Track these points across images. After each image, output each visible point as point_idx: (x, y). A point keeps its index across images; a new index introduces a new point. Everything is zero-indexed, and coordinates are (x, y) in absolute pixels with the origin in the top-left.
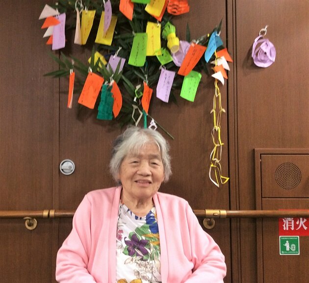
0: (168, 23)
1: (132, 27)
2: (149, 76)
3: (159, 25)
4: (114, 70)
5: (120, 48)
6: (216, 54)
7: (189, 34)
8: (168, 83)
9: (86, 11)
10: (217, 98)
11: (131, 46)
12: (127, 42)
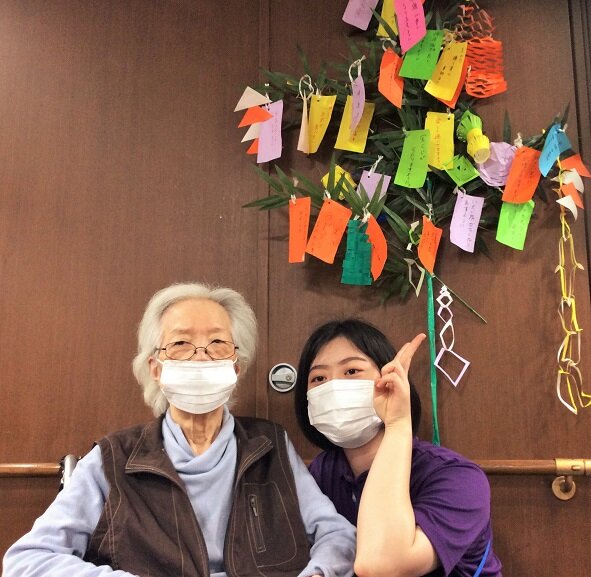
0: (468, 112)
1: (403, 120)
2: (434, 206)
3: (452, 116)
4: (371, 196)
5: (381, 158)
6: (559, 164)
7: (509, 130)
8: (472, 217)
9: (318, 96)
10: (567, 245)
11: (400, 153)
12: (392, 147)
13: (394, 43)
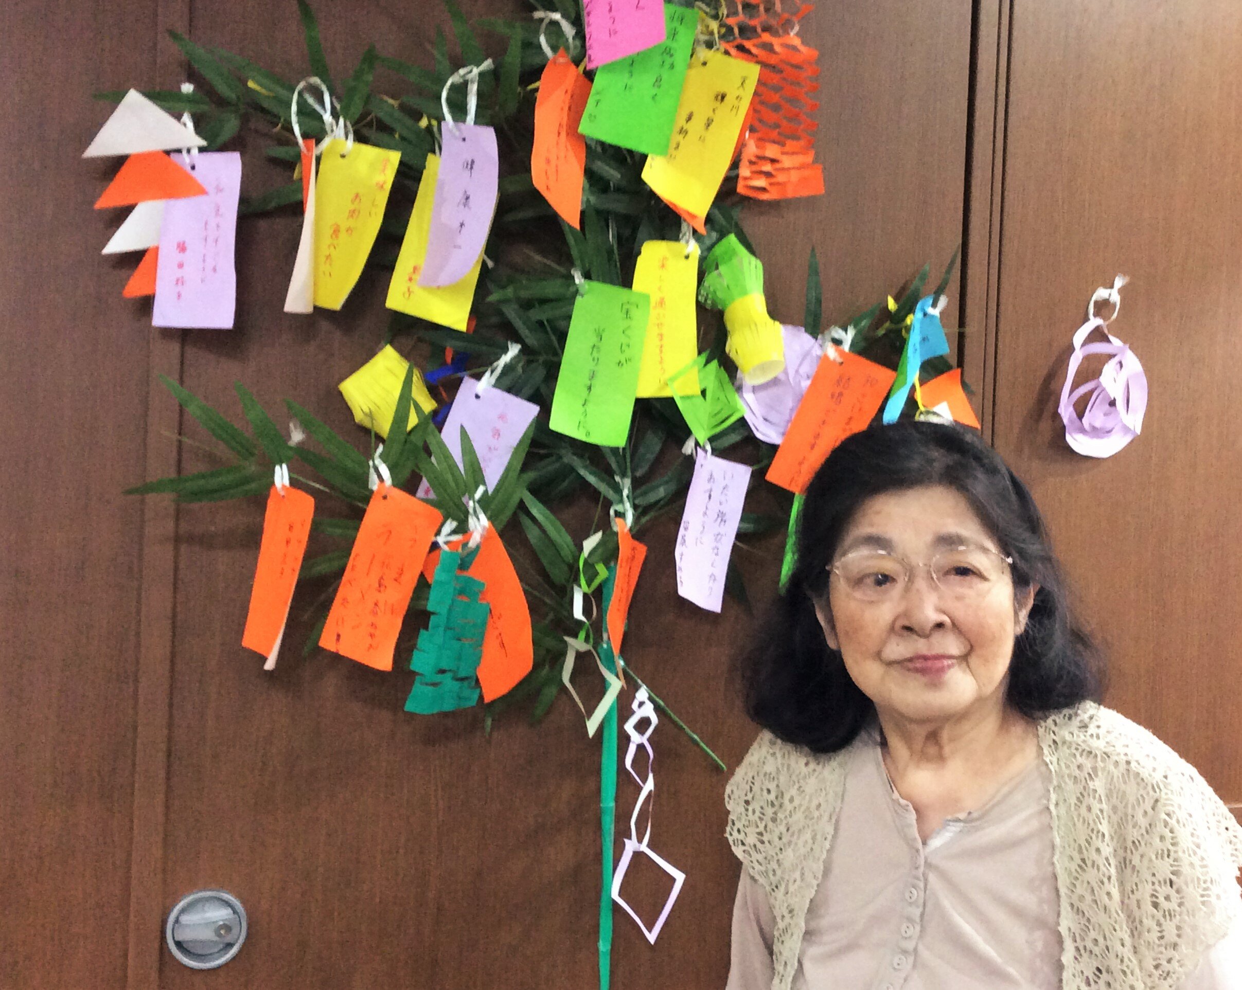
1: (575, 252)
2: (636, 484)
3: (694, 249)
5: (514, 350)
6: (918, 396)
7: (819, 302)
8: (722, 517)
11: (562, 336)
12: (544, 317)
13: (568, 30)
